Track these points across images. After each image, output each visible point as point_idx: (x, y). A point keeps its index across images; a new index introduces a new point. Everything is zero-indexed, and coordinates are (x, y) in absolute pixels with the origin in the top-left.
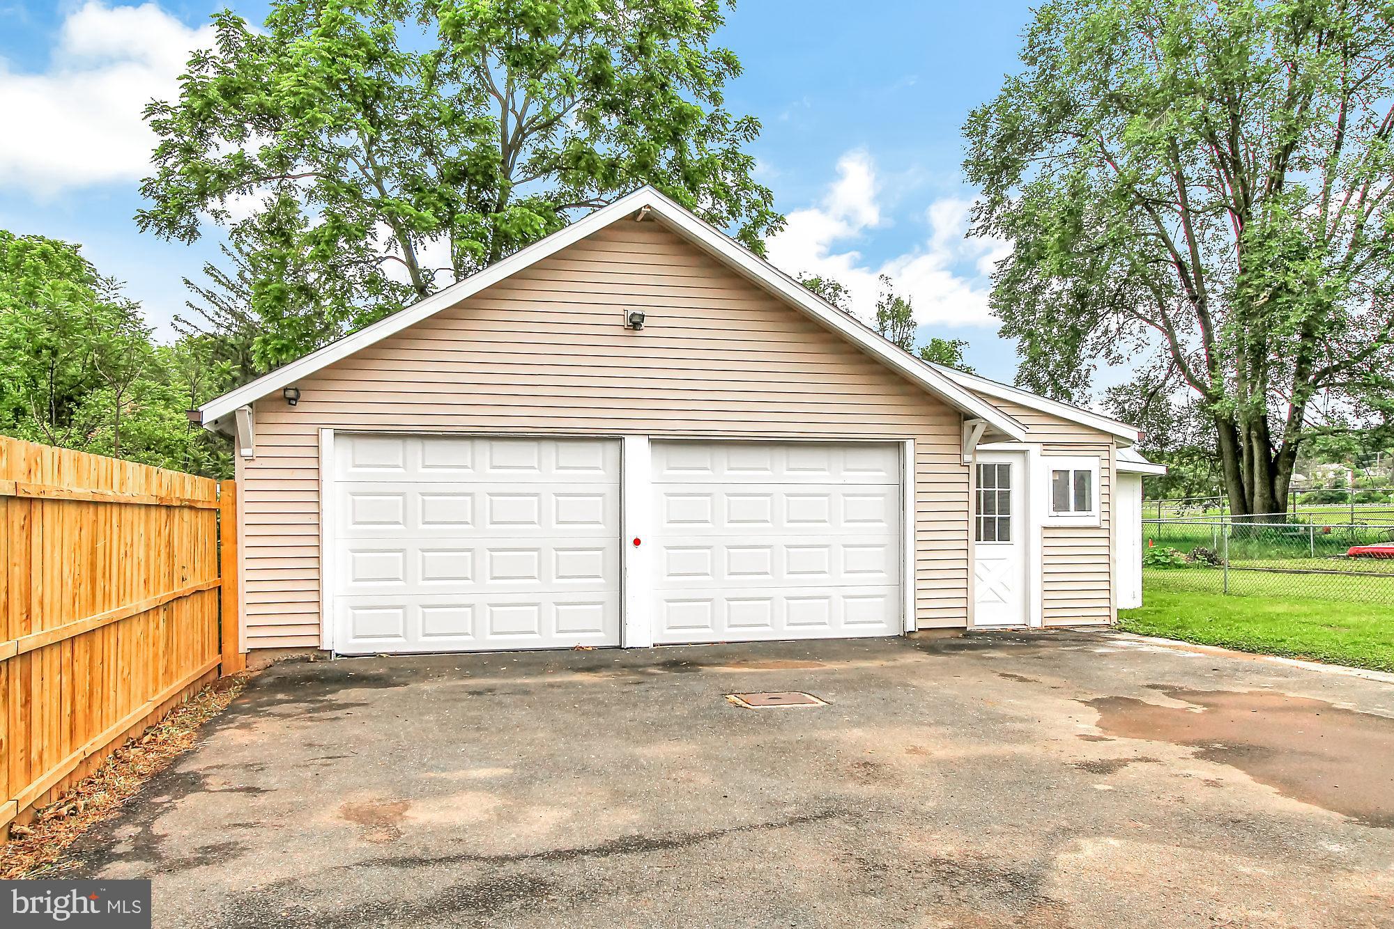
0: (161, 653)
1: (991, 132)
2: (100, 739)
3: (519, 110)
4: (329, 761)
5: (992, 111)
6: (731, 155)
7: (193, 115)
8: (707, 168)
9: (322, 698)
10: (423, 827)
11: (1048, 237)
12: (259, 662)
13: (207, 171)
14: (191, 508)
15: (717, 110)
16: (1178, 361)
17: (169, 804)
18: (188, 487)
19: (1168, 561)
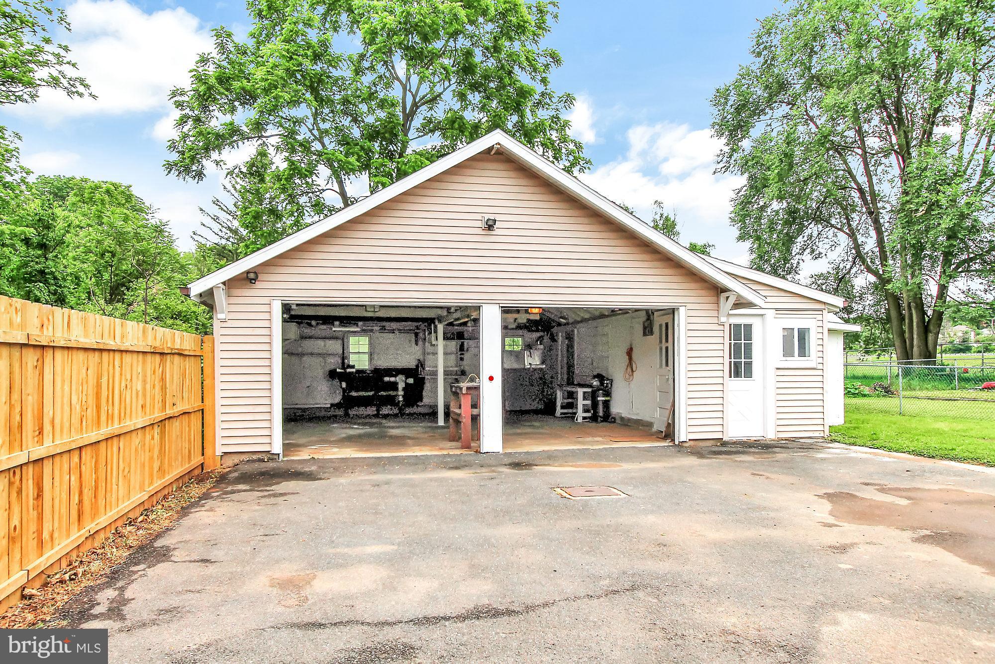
0: (155, 456)
1: (730, 103)
2: (103, 520)
3: (414, 90)
4: (265, 538)
5: (731, 88)
6: (555, 119)
7: (200, 95)
8: (539, 128)
9: (268, 488)
10: (325, 594)
11: (770, 173)
12: (230, 462)
13: (209, 133)
14: (180, 354)
15: (546, 89)
16: (859, 256)
17: (143, 572)
18: (178, 340)
19: (857, 392)
